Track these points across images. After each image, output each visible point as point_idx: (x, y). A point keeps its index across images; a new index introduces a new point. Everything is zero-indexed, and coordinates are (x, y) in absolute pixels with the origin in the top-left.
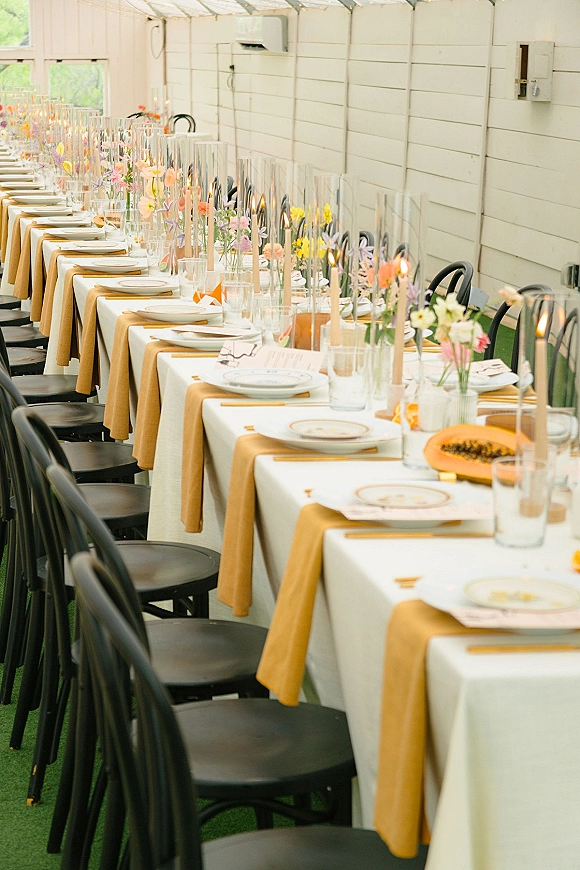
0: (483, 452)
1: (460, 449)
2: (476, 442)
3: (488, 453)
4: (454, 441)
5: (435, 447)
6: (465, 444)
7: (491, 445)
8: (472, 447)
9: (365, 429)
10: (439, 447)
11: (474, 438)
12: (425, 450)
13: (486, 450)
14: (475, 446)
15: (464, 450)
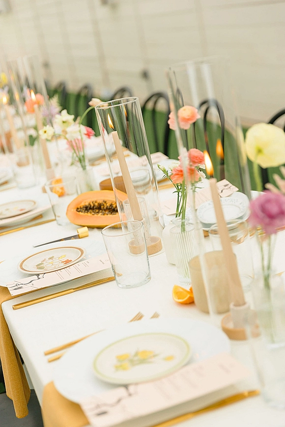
0: (102, 207)
1: (88, 209)
2: (96, 202)
3: (105, 207)
4: (83, 204)
5: (72, 210)
6: (90, 204)
7: (105, 202)
8: (94, 206)
9: (33, 203)
10: (75, 210)
11: (94, 199)
12: (67, 214)
13: (104, 205)
14: (96, 204)
15: (90, 209)
